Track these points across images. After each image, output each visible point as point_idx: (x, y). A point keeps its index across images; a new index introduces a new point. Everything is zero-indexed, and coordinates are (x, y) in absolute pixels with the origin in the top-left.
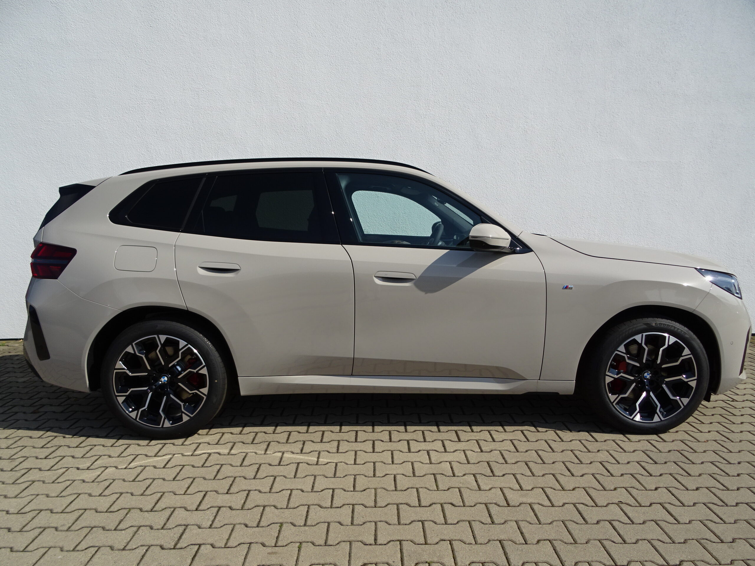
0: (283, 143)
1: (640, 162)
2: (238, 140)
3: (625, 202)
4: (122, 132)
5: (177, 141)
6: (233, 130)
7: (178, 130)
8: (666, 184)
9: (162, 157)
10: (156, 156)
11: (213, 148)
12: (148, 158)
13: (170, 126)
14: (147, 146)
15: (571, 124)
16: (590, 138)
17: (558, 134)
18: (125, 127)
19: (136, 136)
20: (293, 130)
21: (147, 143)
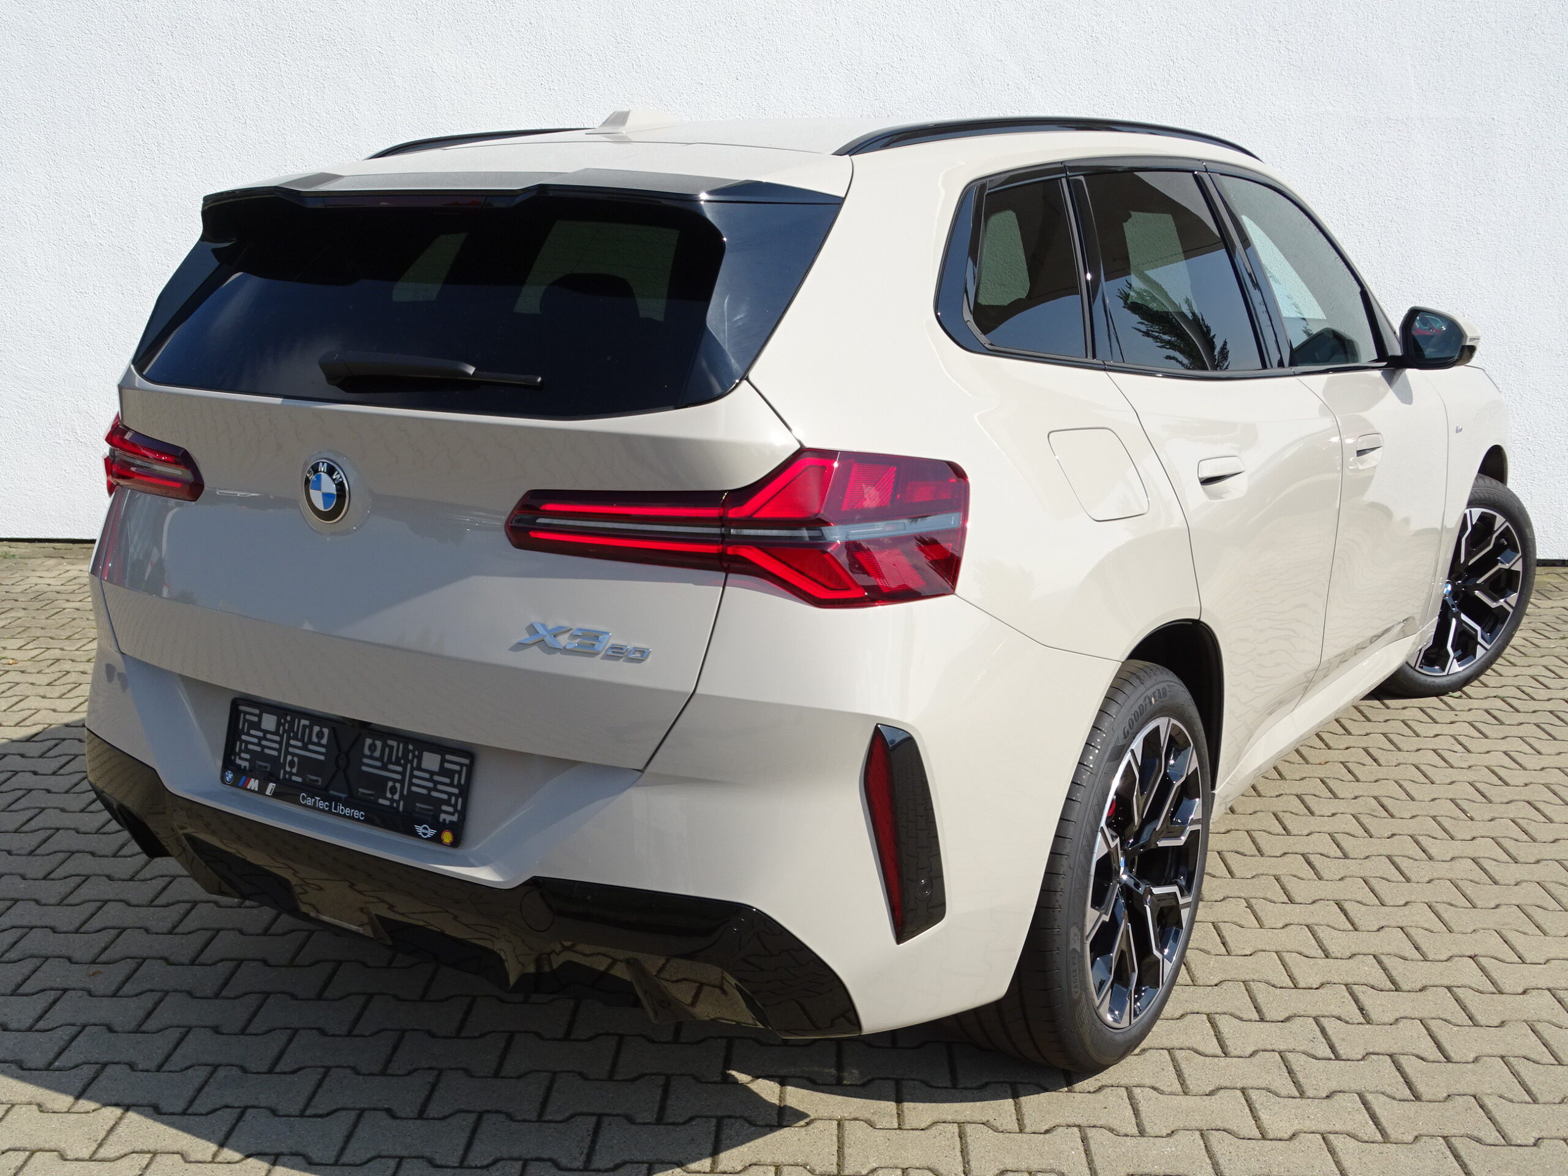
0: (483, 66)
1: (1389, 119)
2: (373, 57)
3: (1346, 223)
4: (87, 32)
5: (222, 58)
6: (360, 30)
7: (224, 30)
8: (1454, 178)
9: (185, 98)
10: (171, 93)
11: (310, 75)
12: (153, 99)
13: (204, 18)
14: (149, 69)
15: (1213, 19)
16: (1261, 56)
17: (1179, 45)
18: (95, 20)
19: (122, 43)
20: (509, 33)
21: (150, 62)
